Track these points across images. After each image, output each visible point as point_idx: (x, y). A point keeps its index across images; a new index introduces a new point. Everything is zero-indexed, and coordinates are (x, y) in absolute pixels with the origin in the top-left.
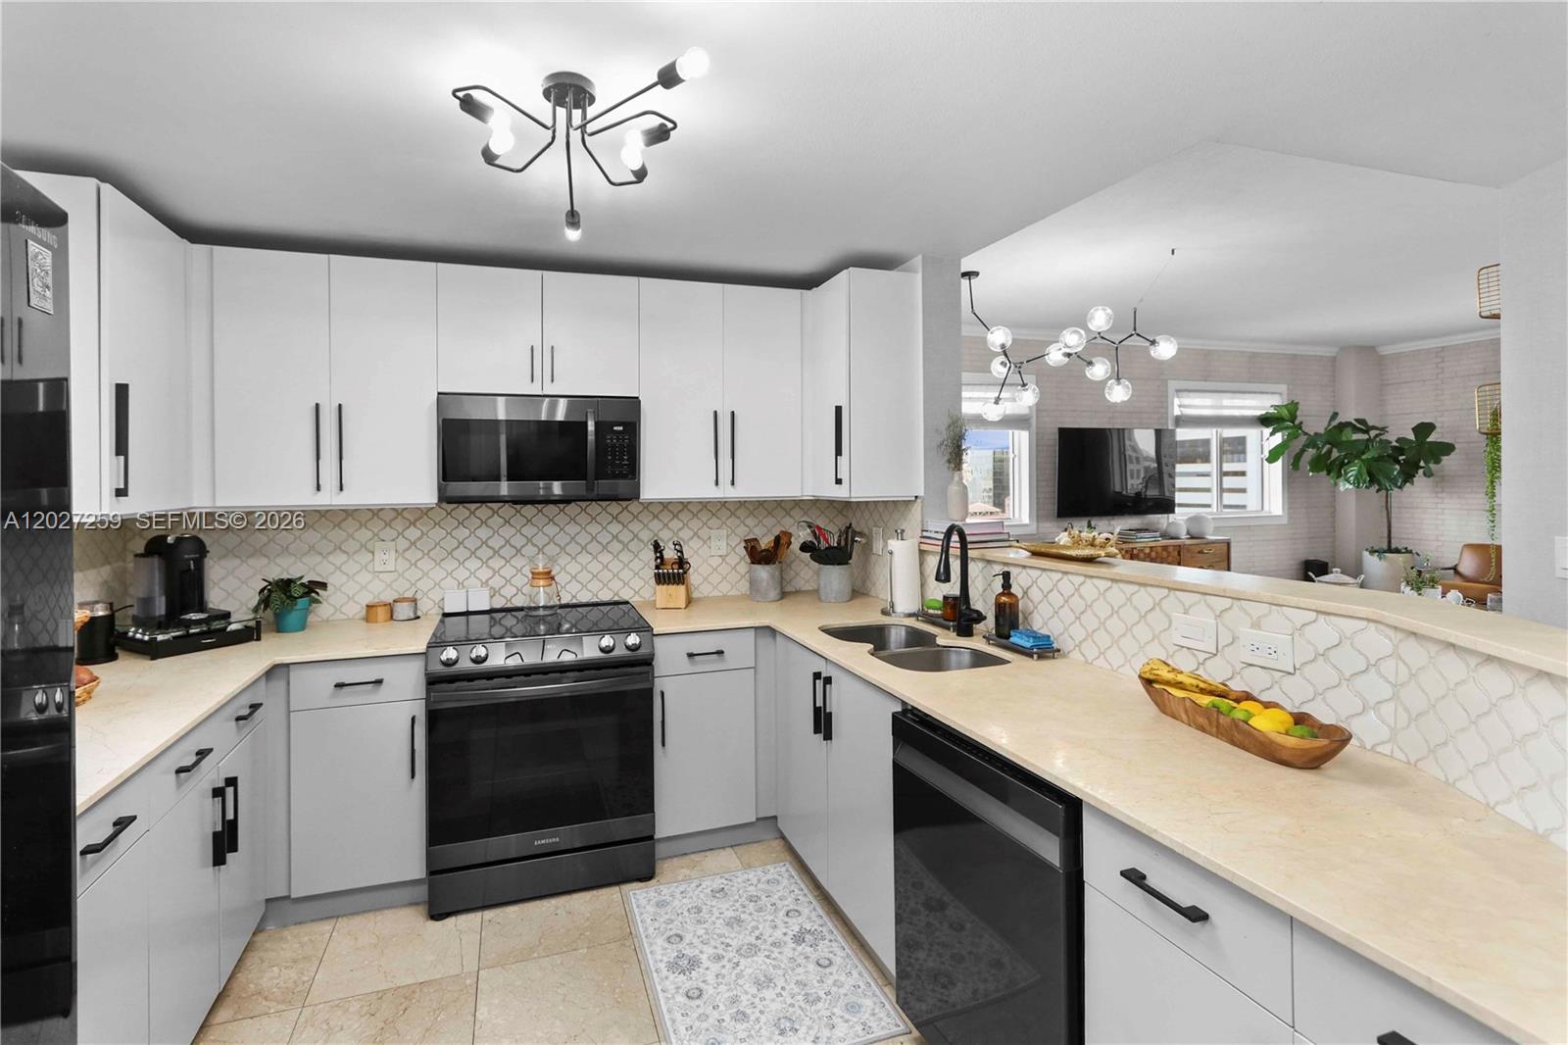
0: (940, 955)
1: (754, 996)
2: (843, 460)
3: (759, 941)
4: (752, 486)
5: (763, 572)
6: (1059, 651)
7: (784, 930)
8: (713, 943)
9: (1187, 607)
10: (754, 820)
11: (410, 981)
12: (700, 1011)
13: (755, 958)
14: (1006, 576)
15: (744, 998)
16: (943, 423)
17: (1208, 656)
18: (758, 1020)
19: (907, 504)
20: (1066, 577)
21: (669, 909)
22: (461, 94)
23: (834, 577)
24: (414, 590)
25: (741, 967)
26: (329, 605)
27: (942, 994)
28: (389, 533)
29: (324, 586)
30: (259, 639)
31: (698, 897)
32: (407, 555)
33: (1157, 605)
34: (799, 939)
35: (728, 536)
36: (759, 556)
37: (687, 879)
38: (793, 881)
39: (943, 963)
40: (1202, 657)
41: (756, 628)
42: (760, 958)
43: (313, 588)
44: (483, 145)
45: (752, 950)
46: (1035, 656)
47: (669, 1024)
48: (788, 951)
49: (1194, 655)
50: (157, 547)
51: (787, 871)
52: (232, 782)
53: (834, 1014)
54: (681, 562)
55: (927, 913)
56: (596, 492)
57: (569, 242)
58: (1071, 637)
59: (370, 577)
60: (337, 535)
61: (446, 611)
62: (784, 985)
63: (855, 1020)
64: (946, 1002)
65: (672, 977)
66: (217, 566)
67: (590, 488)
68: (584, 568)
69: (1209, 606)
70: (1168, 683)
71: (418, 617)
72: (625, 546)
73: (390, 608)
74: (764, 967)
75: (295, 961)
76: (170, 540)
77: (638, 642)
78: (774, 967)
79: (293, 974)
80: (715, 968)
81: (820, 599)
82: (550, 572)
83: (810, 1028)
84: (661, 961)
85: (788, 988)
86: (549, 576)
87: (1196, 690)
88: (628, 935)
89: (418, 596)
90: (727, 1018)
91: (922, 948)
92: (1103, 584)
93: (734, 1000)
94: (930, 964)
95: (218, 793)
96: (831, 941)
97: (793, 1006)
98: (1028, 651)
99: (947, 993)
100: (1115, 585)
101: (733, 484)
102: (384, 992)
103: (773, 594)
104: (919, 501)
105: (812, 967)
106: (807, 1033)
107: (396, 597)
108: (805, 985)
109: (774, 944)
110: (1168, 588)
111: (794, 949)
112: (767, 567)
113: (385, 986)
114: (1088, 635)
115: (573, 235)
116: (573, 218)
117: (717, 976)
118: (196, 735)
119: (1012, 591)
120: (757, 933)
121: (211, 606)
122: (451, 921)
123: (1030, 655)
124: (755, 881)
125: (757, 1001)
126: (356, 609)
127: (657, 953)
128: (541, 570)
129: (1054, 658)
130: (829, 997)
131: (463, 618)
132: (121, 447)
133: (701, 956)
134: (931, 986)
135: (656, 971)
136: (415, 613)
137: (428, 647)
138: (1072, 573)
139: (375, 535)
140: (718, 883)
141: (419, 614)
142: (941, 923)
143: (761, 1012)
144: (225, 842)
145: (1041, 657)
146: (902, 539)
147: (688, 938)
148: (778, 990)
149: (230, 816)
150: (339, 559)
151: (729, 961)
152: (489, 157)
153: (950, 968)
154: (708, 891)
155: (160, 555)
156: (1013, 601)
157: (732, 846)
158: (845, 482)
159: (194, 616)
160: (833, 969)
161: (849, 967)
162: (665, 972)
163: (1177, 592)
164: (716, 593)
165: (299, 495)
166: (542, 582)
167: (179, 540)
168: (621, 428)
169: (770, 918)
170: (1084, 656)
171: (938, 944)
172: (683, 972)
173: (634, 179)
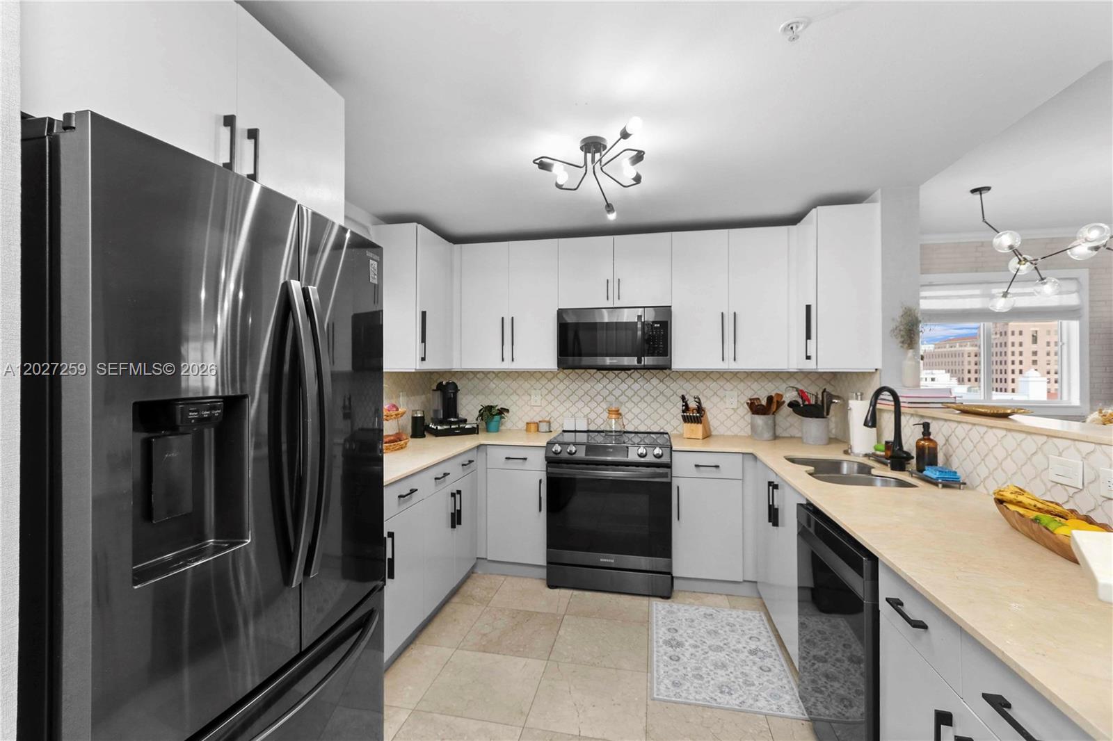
0: (849, 689)
1: (711, 670)
2: (812, 343)
3: (725, 646)
4: (748, 361)
5: (760, 420)
6: (965, 484)
7: (745, 646)
8: (695, 638)
9: (1061, 451)
10: (741, 580)
11: (533, 610)
12: (675, 667)
13: (719, 653)
14: (926, 426)
15: (704, 669)
16: (898, 313)
17: (1076, 490)
18: (709, 682)
19: (871, 374)
20: (974, 428)
21: (674, 616)
22: (538, 161)
23: (813, 426)
24: (550, 416)
25: (709, 655)
26: (510, 421)
27: (842, 710)
28: (538, 385)
29: (507, 411)
30: (478, 433)
31: (695, 614)
32: (547, 397)
33: (1040, 448)
34: (753, 652)
35: (738, 396)
36: (756, 408)
37: (690, 604)
38: (762, 622)
39: (849, 693)
40: (1071, 491)
41: (743, 453)
42: (722, 655)
43: (502, 412)
44: (555, 183)
45: (719, 649)
46: (940, 486)
47: (655, 666)
48: (742, 656)
49: (1065, 489)
50: (440, 387)
51: (760, 616)
52: (459, 492)
53: (761, 695)
54: (700, 409)
55: (849, 663)
56: (643, 363)
57: (609, 220)
58: (978, 475)
59: (529, 408)
60: (514, 385)
61: (565, 429)
62: (732, 671)
63: (774, 702)
64: (844, 715)
65: (664, 647)
66: (464, 398)
67: (640, 361)
68: (642, 411)
69: (1078, 450)
70: (1011, 502)
71: (551, 432)
72: (668, 399)
73: (537, 425)
74: (723, 659)
75: (486, 588)
76: (444, 383)
77: (660, 453)
78: (730, 661)
79: (485, 593)
80: (692, 650)
81: (803, 443)
82: (618, 411)
83: (741, 696)
84: (661, 638)
85: (735, 673)
86: (618, 413)
87: (1034, 508)
88: (646, 622)
89: (551, 421)
90: (690, 675)
91: (838, 681)
92: (1001, 433)
93: (697, 669)
94: (842, 692)
95: (453, 495)
96: (775, 660)
97: (734, 682)
98: (934, 481)
99: (846, 710)
100: (1009, 434)
101: (735, 360)
102: (521, 611)
103: (767, 435)
104: (878, 372)
105: (755, 668)
106: (738, 698)
107: (541, 420)
108: (747, 676)
109: (735, 650)
110: (1047, 435)
111: (747, 657)
112: (762, 417)
113: (521, 608)
114: (990, 474)
115: (612, 217)
116: (610, 208)
117: (692, 655)
118: (443, 465)
119: (931, 437)
120: (726, 641)
121: (460, 416)
122: (557, 591)
123: (936, 484)
124: (735, 616)
125: (712, 673)
126: (522, 425)
127: (660, 633)
128: (614, 409)
129: (960, 489)
130: (761, 686)
131: (573, 434)
132: (423, 340)
133: (686, 643)
134: (836, 704)
135: (656, 642)
136: (549, 429)
137: (548, 443)
138: (978, 424)
139: (532, 386)
140: (710, 611)
141: (552, 430)
142: (856, 671)
143: (712, 679)
144: (456, 519)
145: (945, 486)
146: (861, 400)
147: (681, 632)
148: (728, 672)
149: (458, 508)
150: (515, 398)
151: (702, 650)
152: (559, 186)
153: (853, 697)
154: (703, 613)
155: (441, 390)
156: (932, 445)
157: (727, 595)
158: (814, 358)
159: (452, 420)
160: (770, 674)
161: (782, 676)
162: (661, 643)
163: (1055, 439)
164: (729, 433)
165: (493, 363)
166: (614, 416)
167: (448, 383)
168: (659, 325)
169: (738, 637)
170: (987, 489)
171: (851, 682)
172: (672, 647)
173: (635, 183)
